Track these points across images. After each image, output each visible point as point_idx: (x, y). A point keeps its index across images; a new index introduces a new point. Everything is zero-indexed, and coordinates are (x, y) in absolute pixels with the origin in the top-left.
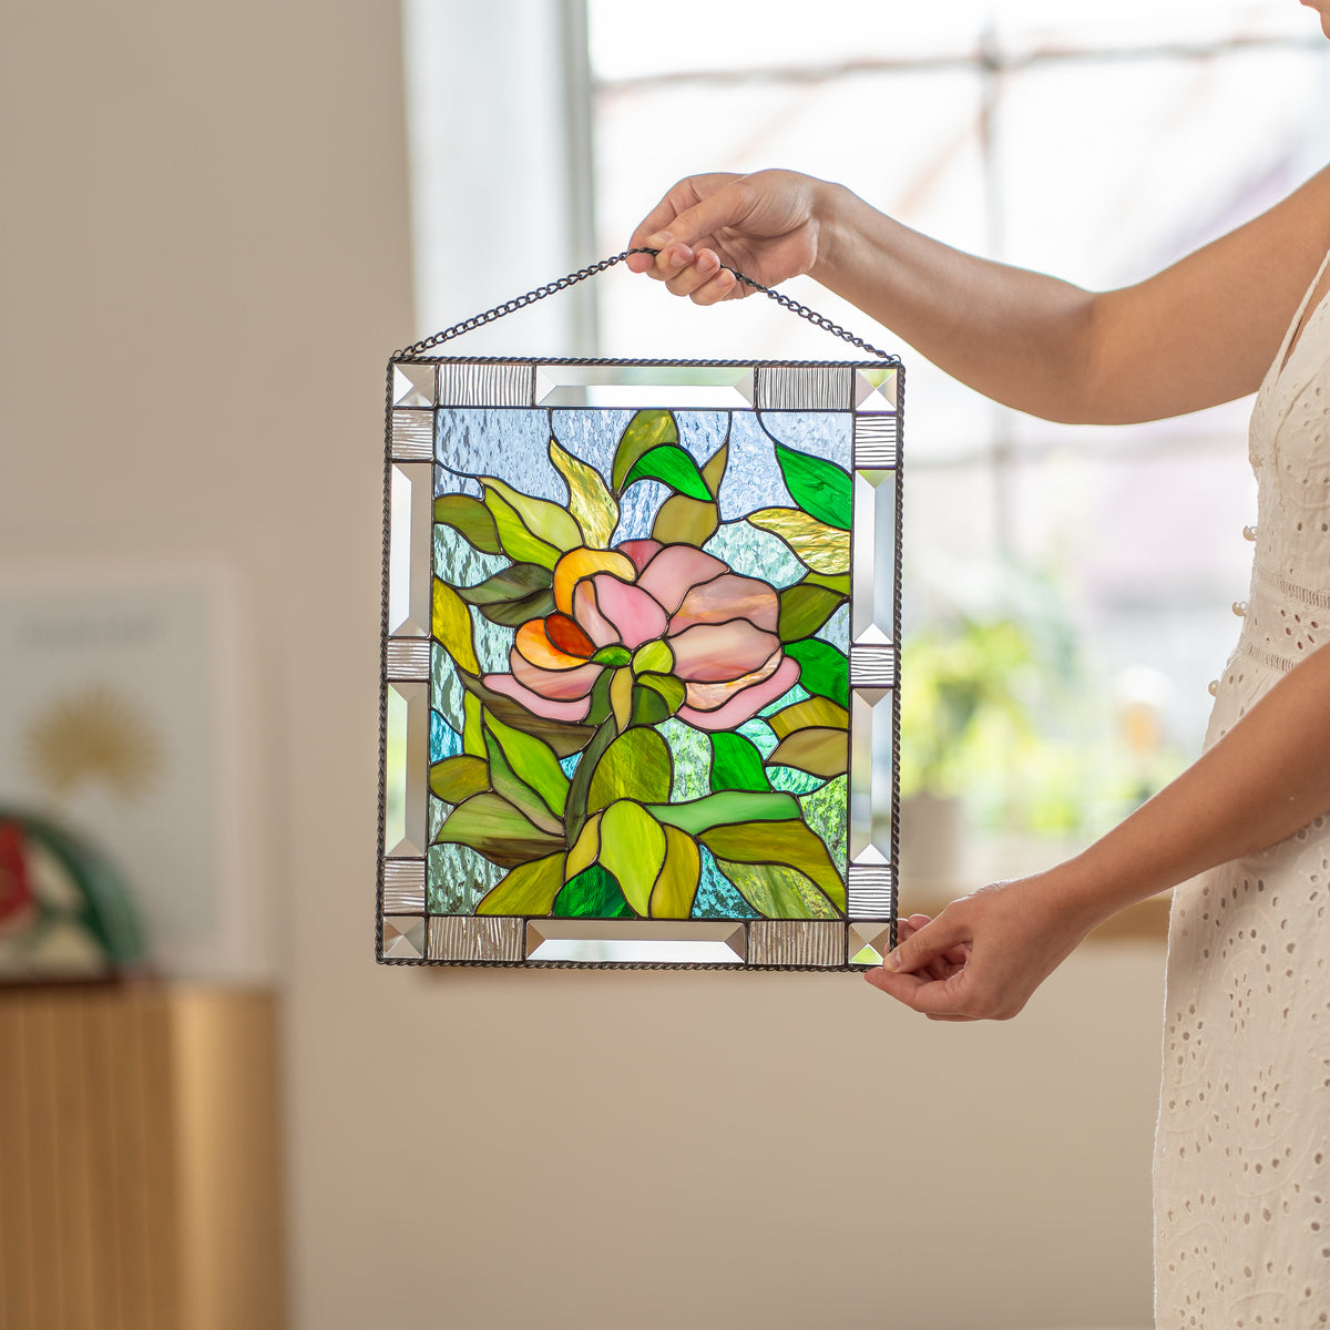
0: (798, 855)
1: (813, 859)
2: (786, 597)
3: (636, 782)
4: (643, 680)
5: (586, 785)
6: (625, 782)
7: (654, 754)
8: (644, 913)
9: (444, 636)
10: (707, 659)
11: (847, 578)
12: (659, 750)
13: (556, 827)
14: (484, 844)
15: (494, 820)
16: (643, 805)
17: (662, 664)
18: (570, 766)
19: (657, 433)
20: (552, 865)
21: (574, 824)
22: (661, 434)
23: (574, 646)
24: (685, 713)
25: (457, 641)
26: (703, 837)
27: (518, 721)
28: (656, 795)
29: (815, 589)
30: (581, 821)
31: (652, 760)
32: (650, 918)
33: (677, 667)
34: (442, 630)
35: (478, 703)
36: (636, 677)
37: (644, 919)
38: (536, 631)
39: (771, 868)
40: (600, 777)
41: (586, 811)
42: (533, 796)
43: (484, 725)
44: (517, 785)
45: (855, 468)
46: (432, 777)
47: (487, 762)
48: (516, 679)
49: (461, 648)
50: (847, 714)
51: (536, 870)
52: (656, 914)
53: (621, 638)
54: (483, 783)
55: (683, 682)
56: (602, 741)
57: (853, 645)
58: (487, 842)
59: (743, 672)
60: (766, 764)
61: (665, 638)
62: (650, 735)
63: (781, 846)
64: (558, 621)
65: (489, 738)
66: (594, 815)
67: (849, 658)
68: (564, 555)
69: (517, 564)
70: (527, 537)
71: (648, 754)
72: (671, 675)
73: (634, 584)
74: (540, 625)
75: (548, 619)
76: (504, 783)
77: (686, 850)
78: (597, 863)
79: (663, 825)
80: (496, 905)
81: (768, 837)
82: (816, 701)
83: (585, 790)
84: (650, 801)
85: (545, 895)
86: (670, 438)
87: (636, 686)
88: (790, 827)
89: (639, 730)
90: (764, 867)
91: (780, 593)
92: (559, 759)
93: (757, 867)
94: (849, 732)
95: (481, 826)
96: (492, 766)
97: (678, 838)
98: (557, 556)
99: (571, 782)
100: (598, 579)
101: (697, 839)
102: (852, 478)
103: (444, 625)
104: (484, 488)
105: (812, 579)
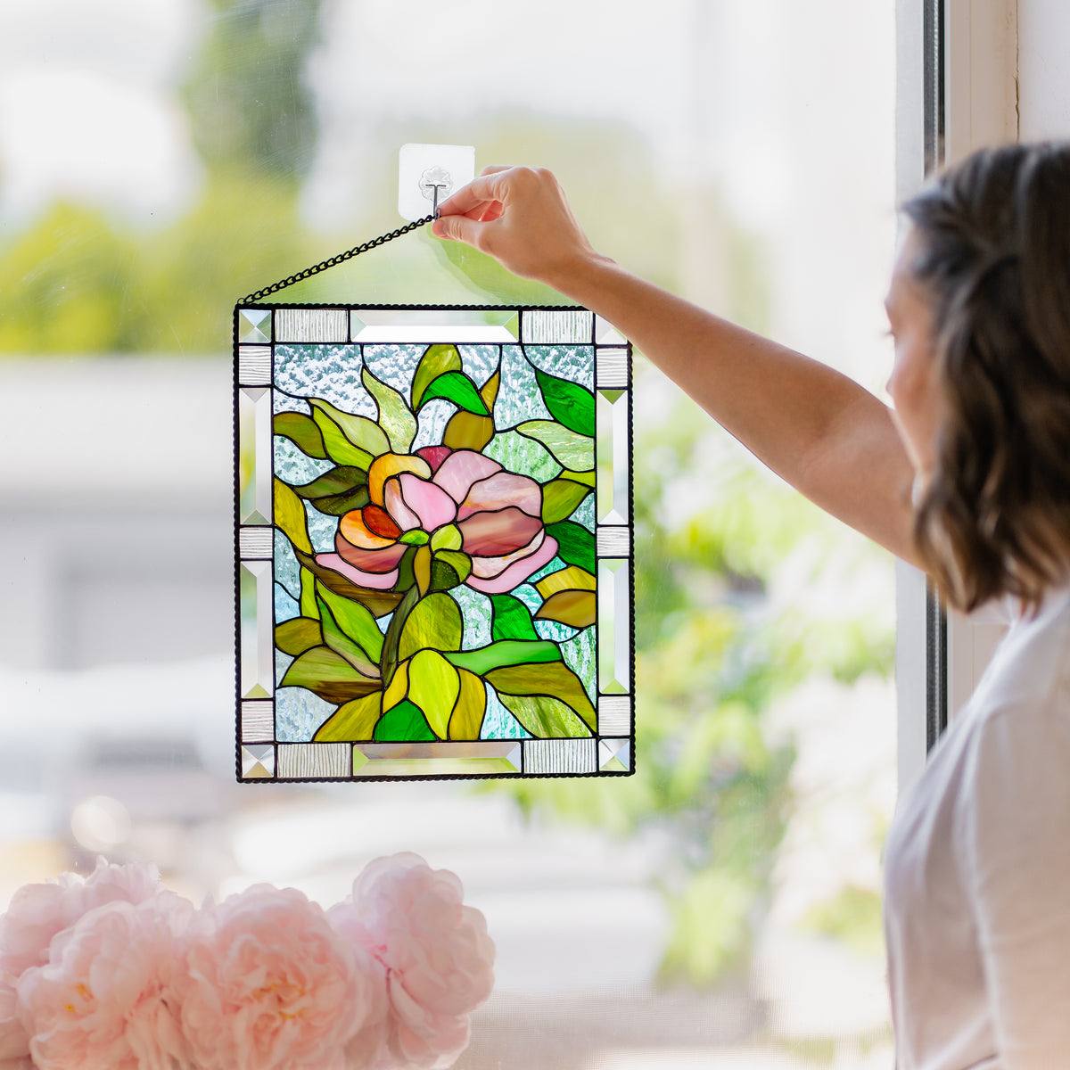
0: (560, 688)
1: (571, 691)
2: (547, 490)
3: (436, 635)
4: (439, 556)
5: (397, 638)
6: (426, 635)
7: (449, 613)
8: (444, 737)
9: (284, 524)
10: (487, 539)
11: (593, 474)
12: (453, 610)
13: (375, 672)
14: (319, 687)
15: (327, 667)
16: (442, 653)
17: (454, 543)
18: (384, 623)
19: (445, 363)
20: (372, 702)
21: (388, 670)
22: (450, 363)
23: (385, 530)
24: (471, 580)
25: (294, 528)
26: (487, 677)
27: (344, 590)
28: (451, 645)
29: (568, 483)
30: (393, 667)
31: (447, 618)
32: (449, 740)
33: (464, 545)
34: (282, 520)
35: (311, 576)
36: (433, 554)
37: (444, 741)
38: (354, 519)
39: (540, 699)
40: (407, 631)
41: (397, 658)
42: (357, 648)
43: (317, 593)
44: (344, 640)
45: (596, 388)
46: (277, 635)
47: (320, 622)
48: (341, 557)
49: (298, 533)
50: (595, 579)
51: (360, 706)
52: (454, 736)
53: (421, 523)
54: (317, 639)
55: (470, 557)
56: (408, 603)
57: (597, 526)
58: (322, 685)
59: (516, 548)
60: (534, 618)
61: (455, 522)
62: (444, 598)
63: (547, 682)
64: (372, 511)
65: (320, 603)
66: (403, 662)
67: (595, 536)
68: (375, 459)
69: (338, 466)
70: (347, 445)
71: (444, 613)
72: (460, 551)
73: (429, 481)
74: (358, 513)
75: (363, 509)
76: (333, 639)
77: (475, 687)
78: (406, 699)
79: (456, 668)
80: (329, 734)
81: (536, 675)
82: (571, 569)
83: (396, 642)
84: (446, 650)
85: (368, 724)
86: (455, 366)
87: (433, 560)
88: (552, 667)
89: (437, 595)
90: (534, 698)
91: (541, 486)
92: (375, 619)
93: (529, 698)
94: (596, 592)
95: (315, 672)
96: (324, 625)
97: (467, 677)
98: (370, 459)
99: (385, 636)
100: (403, 478)
101: (483, 678)
102: (594, 396)
103: (284, 516)
104: (312, 407)
105: (566, 475)
